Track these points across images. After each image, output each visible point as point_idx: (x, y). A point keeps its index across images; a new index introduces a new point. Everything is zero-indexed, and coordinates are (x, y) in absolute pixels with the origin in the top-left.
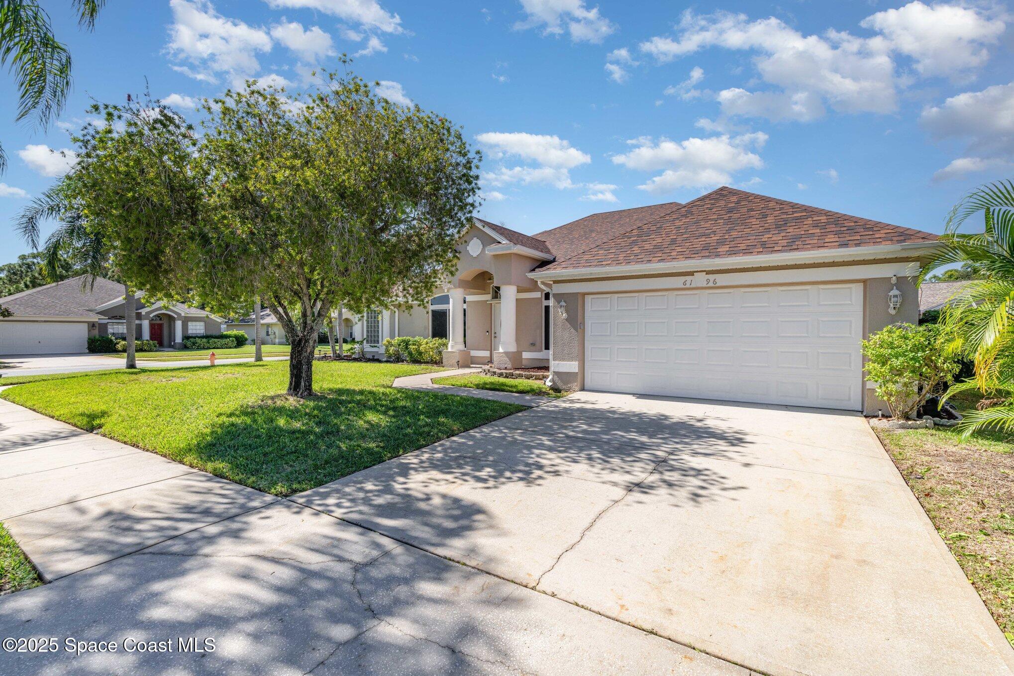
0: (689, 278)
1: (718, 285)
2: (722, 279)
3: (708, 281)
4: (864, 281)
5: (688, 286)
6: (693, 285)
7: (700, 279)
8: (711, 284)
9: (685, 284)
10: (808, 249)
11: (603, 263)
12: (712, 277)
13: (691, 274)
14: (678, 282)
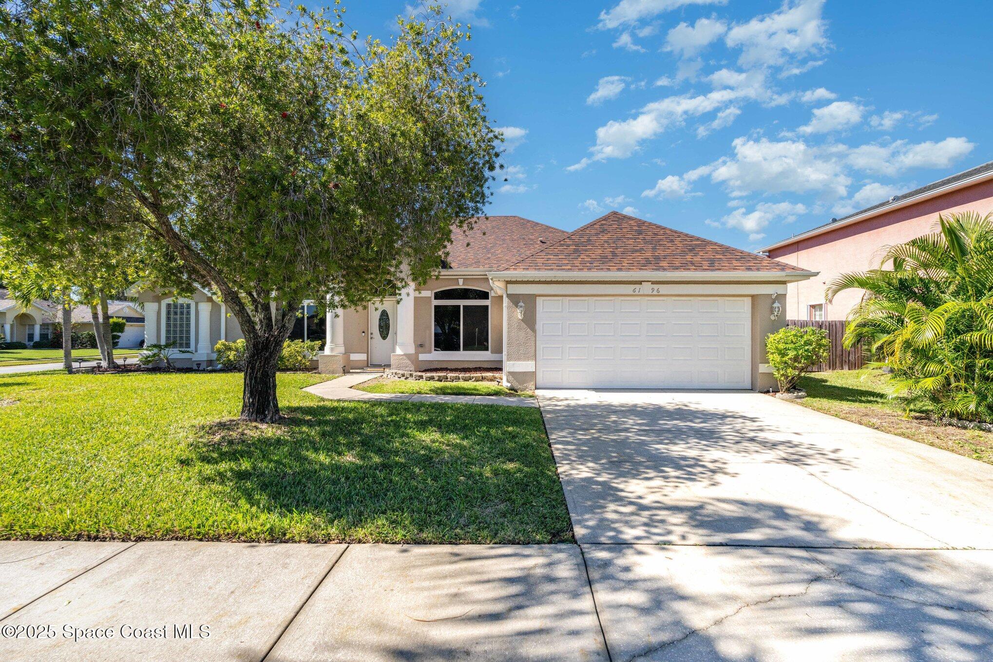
0: (637, 286)
1: (660, 293)
2: (664, 289)
3: (653, 289)
4: (753, 296)
5: (637, 293)
6: (641, 293)
7: (646, 288)
8: (655, 293)
9: (634, 291)
10: (726, 270)
11: (563, 267)
12: (656, 287)
13: (640, 283)
14: (629, 289)
